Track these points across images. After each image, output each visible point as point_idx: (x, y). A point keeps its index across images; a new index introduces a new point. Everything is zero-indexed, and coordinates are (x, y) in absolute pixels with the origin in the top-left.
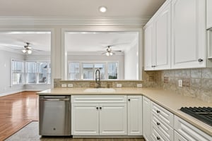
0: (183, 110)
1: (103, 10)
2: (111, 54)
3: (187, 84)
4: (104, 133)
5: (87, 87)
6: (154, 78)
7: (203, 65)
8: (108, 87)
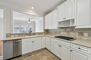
0: (55, 37)
1: (33, 8)
2: (31, 22)
3: (54, 33)
4: (35, 50)
5: (25, 36)
6: (47, 31)
7: (57, 28)
8: (34, 35)
